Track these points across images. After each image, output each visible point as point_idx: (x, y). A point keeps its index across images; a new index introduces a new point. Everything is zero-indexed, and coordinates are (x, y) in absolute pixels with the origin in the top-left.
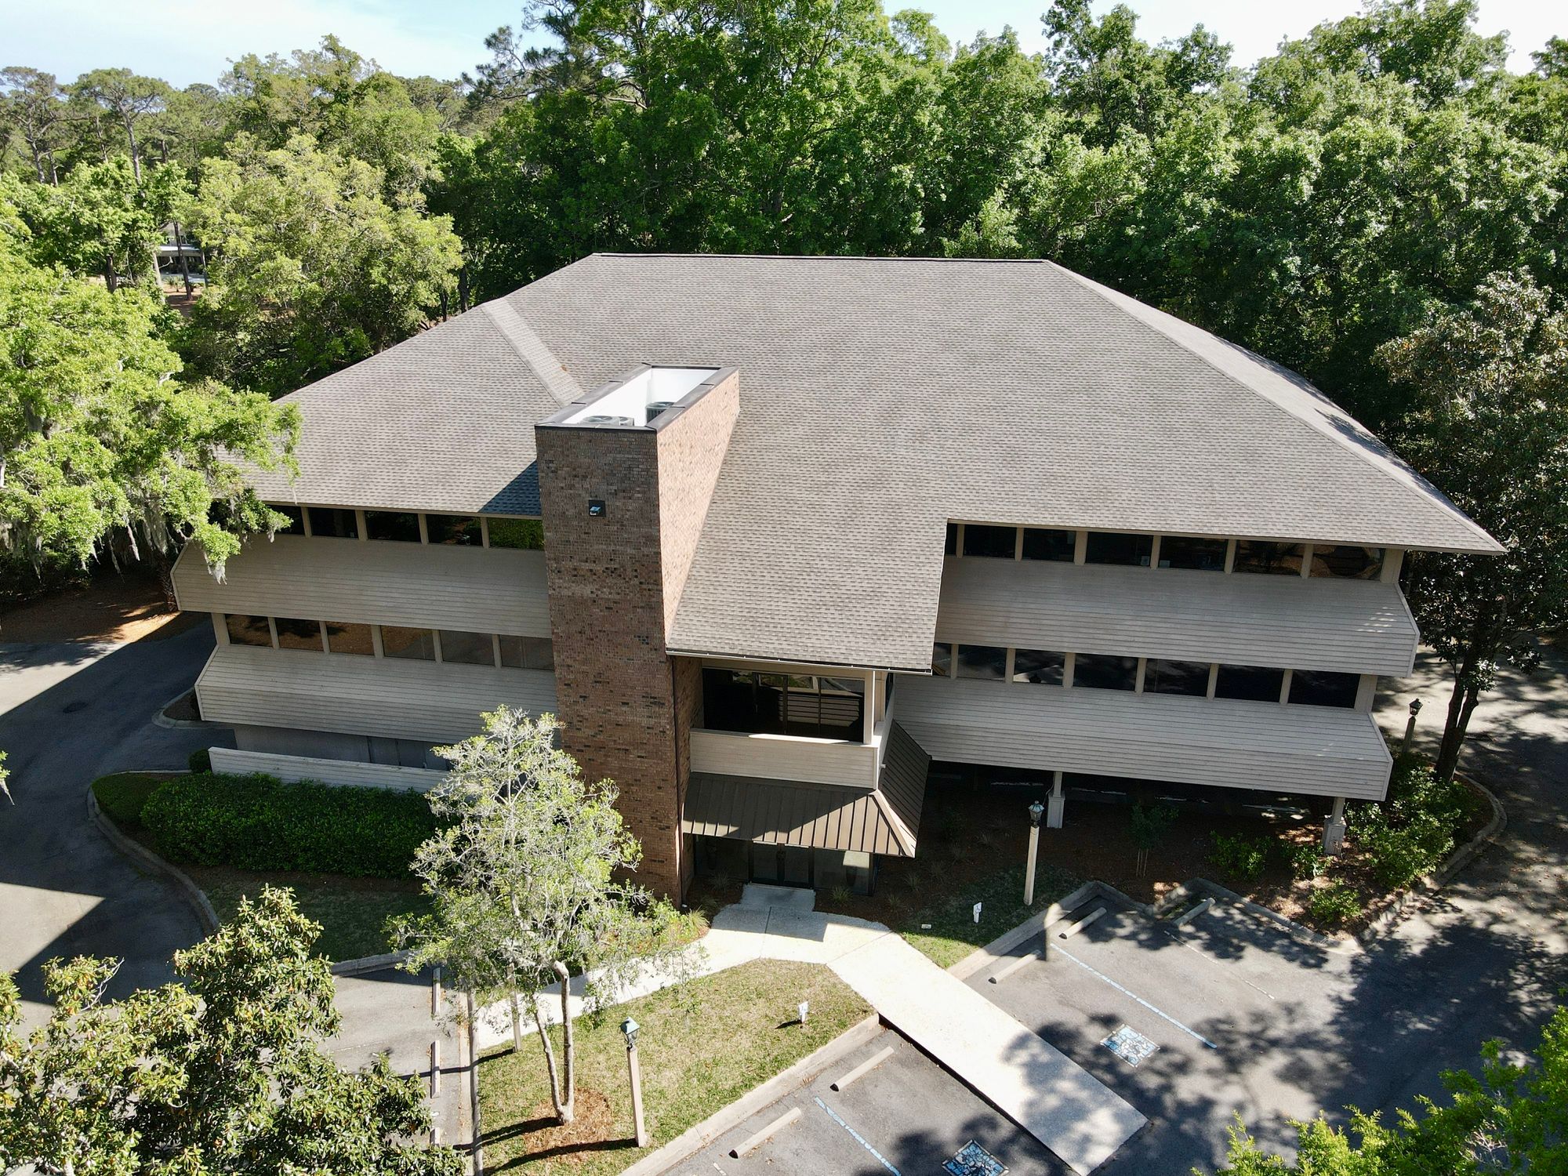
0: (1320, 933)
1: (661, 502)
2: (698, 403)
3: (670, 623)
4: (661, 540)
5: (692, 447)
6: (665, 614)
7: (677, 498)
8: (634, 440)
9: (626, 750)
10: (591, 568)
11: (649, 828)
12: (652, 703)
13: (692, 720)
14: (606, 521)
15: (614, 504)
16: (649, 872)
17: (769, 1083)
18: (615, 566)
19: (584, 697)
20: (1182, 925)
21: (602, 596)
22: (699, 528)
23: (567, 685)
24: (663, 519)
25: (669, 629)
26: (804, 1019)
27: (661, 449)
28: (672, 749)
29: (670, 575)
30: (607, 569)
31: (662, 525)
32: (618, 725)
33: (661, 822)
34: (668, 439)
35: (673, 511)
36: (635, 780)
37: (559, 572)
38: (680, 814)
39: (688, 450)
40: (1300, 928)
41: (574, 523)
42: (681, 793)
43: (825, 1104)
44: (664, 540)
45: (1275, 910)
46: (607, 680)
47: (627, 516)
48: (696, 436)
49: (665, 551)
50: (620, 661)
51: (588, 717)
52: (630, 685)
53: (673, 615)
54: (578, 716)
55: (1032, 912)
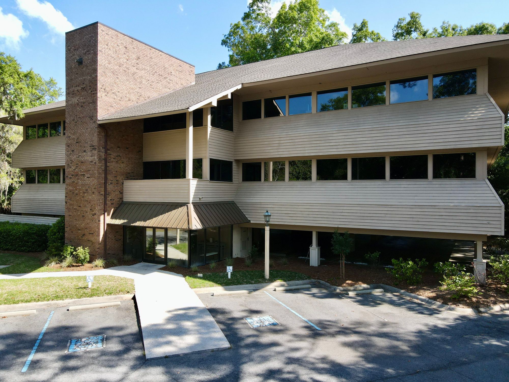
1: (99, 54)
2: (149, 47)
3: (105, 113)
4: (98, 70)
5: (139, 58)
6: (98, 105)
7: (120, 66)
8: (91, 28)
9: (84, 175)
10: (78, 89)
11: (89, 215)
12: (92, 149)
13: (128, 177)
14: (82, 67)
15: (85, 58)
16: (88, 241)
17: (40, 303)
18: (84, 86)
19: (73, 151)
20: (351, 294)
21: (80, 101)
22: (145, 98)
23: (68, 146)
24: (101, 62)
25: (104, 115)
26: (90, 286)
27: (102, 32)
28: (99, 173)
29: (108, 93)
30: (82, 88)
31: (101, 65)
32: (82, 162)
33: (93, 211)
34: (112, 35)
35: (114, 68)
36: (86, 190)
37: (69, 94)
38: (105, 211)
39: (134, 56)
40: (434, 302)
41: (74, 70)
42: (109, 203)
43: (54, 314)
44: (102, 73)
45: (420, 295)
46: (80, 141)
47: (88, 62)
48: (144, 58)
49: (102, 78)
50: (84, 131)
51: (73, 160)
52: (86, 141)
53: (109, 113)
54: (71, 161)
55: (266, 281)
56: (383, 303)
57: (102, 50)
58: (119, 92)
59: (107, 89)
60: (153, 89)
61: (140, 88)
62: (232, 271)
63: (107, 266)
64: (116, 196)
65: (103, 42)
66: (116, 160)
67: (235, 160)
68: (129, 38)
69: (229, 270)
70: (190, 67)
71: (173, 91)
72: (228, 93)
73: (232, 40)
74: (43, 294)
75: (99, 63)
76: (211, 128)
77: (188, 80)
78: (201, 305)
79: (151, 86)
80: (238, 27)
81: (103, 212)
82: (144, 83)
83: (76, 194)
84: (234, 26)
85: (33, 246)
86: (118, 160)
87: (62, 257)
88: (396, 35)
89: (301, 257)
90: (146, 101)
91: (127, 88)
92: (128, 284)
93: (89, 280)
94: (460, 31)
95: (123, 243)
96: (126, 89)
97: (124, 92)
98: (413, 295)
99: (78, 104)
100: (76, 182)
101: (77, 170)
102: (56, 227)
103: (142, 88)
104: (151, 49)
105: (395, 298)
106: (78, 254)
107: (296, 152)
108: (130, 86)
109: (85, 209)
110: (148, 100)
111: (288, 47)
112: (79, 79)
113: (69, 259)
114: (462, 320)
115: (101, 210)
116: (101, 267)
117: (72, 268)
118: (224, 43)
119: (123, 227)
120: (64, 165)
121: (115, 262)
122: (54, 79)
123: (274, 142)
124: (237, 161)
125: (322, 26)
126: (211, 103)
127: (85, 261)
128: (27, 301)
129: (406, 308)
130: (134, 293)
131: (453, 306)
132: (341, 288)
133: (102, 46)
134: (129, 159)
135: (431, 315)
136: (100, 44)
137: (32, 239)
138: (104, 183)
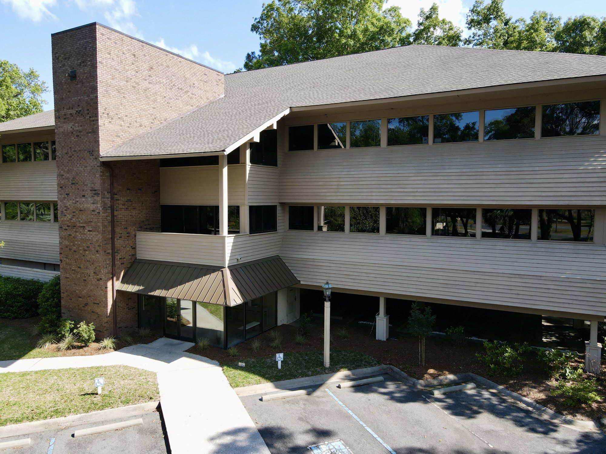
0: (559, 412)
1: (99, 66)
2: (164, 52)
3: (110, 146)
4: (98, 89)
5: (152, 68)
6: (100, 135)
7: (127, 81)
8: (87, 30)
9: (84, 227)
10: (71, 112)
11: (93, 280)
12: (94, 194)
13: (141, 227)
14: (76, 83)
15: (80, 71)
16: (93, 312)
17: (35, 423)
18: (80, 109)
19: (68, 194)
20: (437, 394)
21: (75, 129)
22: (161, 121)
23: (61, 187)
24: (102, 78)
25: (108, 149)
26: (100, 392)
27: (102, 36)
28: (104, 226)
29: (112, 119)
30: (77, 111)
31: (101, 82)
32: (80, 210)
33: (98, 275)
34: (115, 39)
35: (120, 85)
36: (87, 247)
37: (59, 118)
38: (113, 275)
39: (146, 66)
40: (543, 409)
41: (65, 87)
42: (117, 263)
43: (54, 443)
44: (103, 92)
45: (524, 396)
46: (77, 182)
47: (85, 77)
48: (158, 67)
49: (105, 99)
50: (82, 169)
51: (69, 207)
52: (86, 183)
53: (115, 145)
54: (65, 207)
55: (327, 371)
56: (481, 410)
57: (103, 61)
58: (126, 116)
59: (111, 114)
60: (171, 109)
61: (154, 108)
62: (282, 360)
63: (118, 347)
64: (127, 253)
65: (103, 50)
66: (126, 207)
67: (280, 203)
68: (138, 42)
69: (279, 359)
70: (217, 75)
71: (197, 109)
72: (273, 122)
73: (265, 25)
74: (37, 408)
75: (99, 79)
76: (250, 166)
77: (215, 92)
78: (250, 423)
79: (168, 105)
80: (272, 9)
81: (111, 276)
82: (160, 101)
83: (74, 251)
84: (267, 7)
85: (18, 311)
86: (128, 207)
87: (60, 335)
88: (471, 22)
89: (362, 322)
90: (162, 125)
91: (138, 109)
92: (149, 383)
93: (98, 384)
94: (550, 20)
95: (137, 311)
96: (136, 111)
97: (134, 116)
98: (515, 394)
99: (72, 133)
100: (73, 235)
101: (74, 219)
102: (49, 290)
103: (157, 108)
104: (167, 55)
105: (495, 401)
106: (81, 332)
107: (360, 197)
108: (141, 107)
109: (86, 272)
110: (165, 123)
111: (338, 38)
112: (73, 99)
113: (69, 338)
114: (586, 443)
115: (108, 273)
116: (110, 348)
117: (73, 351)
118: (255, 28)
119: (137, 295)
120: (56, 199)
121: (129, 339)
122: (34, 71)
123: (332, 183)
124: (283, 204)
125: (378, 8)
126: (253, 138)
127: (90, 341)
128: (17, 421)
129: (511, 419)
130: (159, 399)
131: (569, 417)
132: (421, 381)
133: (102, 55)
134: (142, 203)
135: (546, 433)
136: (100, 53)
137: (19, 302)
138: (111, 238)
